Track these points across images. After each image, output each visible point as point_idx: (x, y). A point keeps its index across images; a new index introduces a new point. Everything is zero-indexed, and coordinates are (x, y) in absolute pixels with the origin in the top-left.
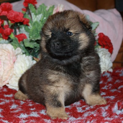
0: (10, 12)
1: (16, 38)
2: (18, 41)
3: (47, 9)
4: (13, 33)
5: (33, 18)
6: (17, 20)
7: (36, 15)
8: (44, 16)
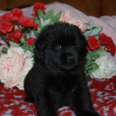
0: (21, 17)
1: (27, 42)
2: (28, 45)
3: (55, 14)
4: (23, 37)
5: (42, 23)
6: (28, 25)
7: (44, 20)
8: (52, 21)
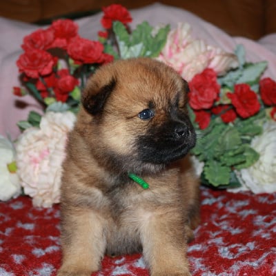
0: (73, 40)
3: (154, 33)
4: (79, 88)
5: (122, 54)
6: (89, 58)
7: (129, 46)
8: (147, 49)
